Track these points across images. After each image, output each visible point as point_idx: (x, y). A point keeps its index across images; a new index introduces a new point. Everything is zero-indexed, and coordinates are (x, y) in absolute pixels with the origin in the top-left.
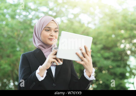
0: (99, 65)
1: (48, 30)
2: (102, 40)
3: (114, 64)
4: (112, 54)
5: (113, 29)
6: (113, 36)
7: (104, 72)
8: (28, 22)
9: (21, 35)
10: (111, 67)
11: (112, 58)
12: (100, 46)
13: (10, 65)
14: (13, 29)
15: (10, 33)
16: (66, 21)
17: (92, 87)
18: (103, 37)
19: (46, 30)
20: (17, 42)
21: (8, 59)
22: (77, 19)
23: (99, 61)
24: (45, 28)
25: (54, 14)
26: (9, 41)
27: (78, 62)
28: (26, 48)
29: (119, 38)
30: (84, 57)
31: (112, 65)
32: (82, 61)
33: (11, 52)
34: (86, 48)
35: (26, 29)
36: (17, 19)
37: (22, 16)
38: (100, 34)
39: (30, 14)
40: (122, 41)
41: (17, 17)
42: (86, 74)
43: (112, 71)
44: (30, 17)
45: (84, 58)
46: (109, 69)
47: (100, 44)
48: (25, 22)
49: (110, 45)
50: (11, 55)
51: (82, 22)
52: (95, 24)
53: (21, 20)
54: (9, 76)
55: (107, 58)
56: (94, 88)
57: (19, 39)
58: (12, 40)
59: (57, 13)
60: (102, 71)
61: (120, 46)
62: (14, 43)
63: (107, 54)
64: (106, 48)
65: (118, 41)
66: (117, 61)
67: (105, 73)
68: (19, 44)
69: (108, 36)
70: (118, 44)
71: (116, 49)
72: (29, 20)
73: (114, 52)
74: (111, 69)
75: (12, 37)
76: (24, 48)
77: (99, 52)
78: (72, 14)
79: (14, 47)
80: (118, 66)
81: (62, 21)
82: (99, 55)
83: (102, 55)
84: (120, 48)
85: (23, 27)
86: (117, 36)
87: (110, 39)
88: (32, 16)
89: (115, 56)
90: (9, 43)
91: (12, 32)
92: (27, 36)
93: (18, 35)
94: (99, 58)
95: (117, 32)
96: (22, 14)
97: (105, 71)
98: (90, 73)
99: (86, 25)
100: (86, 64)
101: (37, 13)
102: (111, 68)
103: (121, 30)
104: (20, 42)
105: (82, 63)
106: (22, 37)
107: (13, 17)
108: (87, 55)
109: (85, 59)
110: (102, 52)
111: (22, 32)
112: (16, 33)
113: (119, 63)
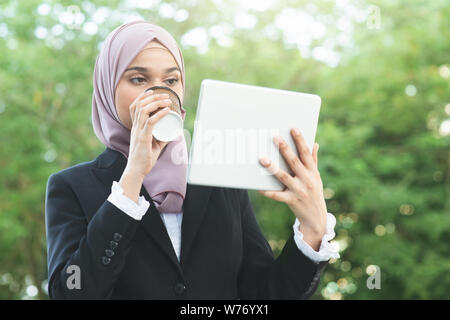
0: (360, 204)
1: (140, 80)
2: (367, 106)
3: (419, 199)
4: (407, 159)
5: (410, 63)
6: (411, 91)
7: (380, 230)
8: (84, 51)
9: (57, 103)
10: (406, 210)
11: (411, 175)
12: (361, 132)
13: (21, 219)
14: (26, 81)
15: (17, 97)
16: (226, 42)
17: (339, 290)
18: (370, 96)
19: (131, 81)
20: (43, 128)
21: (14, 195)
22: (270, 32)
23: (358, 191)
24: (126, 70)
25: (182, 16)
26: (12, 125)
27: (269, 194)
28: (80, 150)
29: (433, 98)
30: (293, 174)
31: (410, 203)
32: (285, 188)
33: (22, 169)
34: (299, 139)
35: (76, 76)
36: (42, 41)
37: (58, 30)
38: (359, 84)
39: (88, 17)
40: (443, 107)
41: (41, 32)
42: (302, 237)
43: (412, 224)
44: (90, 29)
45: (290, 177)
46: (398, 219)
47: (361, 122)
48: (70, 50)
49: (397, 127)
50: (25, 178)
51: (289, 41)
52: (339, 49)
53: (58, 44)
54: (18, 260)
55: (390, 178)
56: (345, 294)
57: (52, 115)
58: (24, 120)
59: (192, 11)
60: (375, 226)
61: (439, 127)
62: (34, 134)
63: (389, 162)
64: (383, 138)
65: (430, 108)
66: (430, 185)
67: (386, 234)
68: (50, 137)
69: (392, 92)
70: (432, 121)
71: (422, 141)
72: (84, 43)
73: (416, 153)
74: (406, 216)
75: (25, 111)
76: (72, 151)
77: (357, 153)
78: (250, 12)
79: (32, 150)
80: (436, 207)
81: (213, 42)
82: (359, 166)
83: (371, 166)
84: (437, 137)
85: (63, 71)
86: (424, 89)
87: (398, 101)
88: (99, 26)
89: (420, 166)
90: (15, 134)
91: (25, 89)
92: (82, 104)
93: (47, 103)
94: (360, 175)
95: (425, 73)
96: (58, 22)
97: (384, 225)
98: (316, 233)
99: (304, 53)
100: (299, 200)
101: (117, 16)
102: (406, 213)
103: (439, 64)
104: (54, 127)
105: (285, 196)
106: (63, 109)
107: (24, 34)
108: (304, 164)
109: (294, 182)
110: (371, 153)
111: (61, 90)
112: (39, 95)
113: (436, 195)
